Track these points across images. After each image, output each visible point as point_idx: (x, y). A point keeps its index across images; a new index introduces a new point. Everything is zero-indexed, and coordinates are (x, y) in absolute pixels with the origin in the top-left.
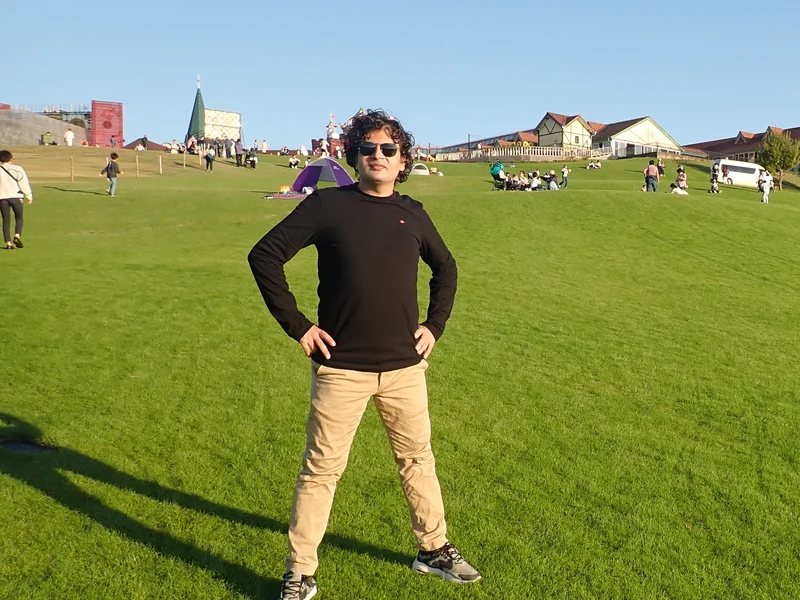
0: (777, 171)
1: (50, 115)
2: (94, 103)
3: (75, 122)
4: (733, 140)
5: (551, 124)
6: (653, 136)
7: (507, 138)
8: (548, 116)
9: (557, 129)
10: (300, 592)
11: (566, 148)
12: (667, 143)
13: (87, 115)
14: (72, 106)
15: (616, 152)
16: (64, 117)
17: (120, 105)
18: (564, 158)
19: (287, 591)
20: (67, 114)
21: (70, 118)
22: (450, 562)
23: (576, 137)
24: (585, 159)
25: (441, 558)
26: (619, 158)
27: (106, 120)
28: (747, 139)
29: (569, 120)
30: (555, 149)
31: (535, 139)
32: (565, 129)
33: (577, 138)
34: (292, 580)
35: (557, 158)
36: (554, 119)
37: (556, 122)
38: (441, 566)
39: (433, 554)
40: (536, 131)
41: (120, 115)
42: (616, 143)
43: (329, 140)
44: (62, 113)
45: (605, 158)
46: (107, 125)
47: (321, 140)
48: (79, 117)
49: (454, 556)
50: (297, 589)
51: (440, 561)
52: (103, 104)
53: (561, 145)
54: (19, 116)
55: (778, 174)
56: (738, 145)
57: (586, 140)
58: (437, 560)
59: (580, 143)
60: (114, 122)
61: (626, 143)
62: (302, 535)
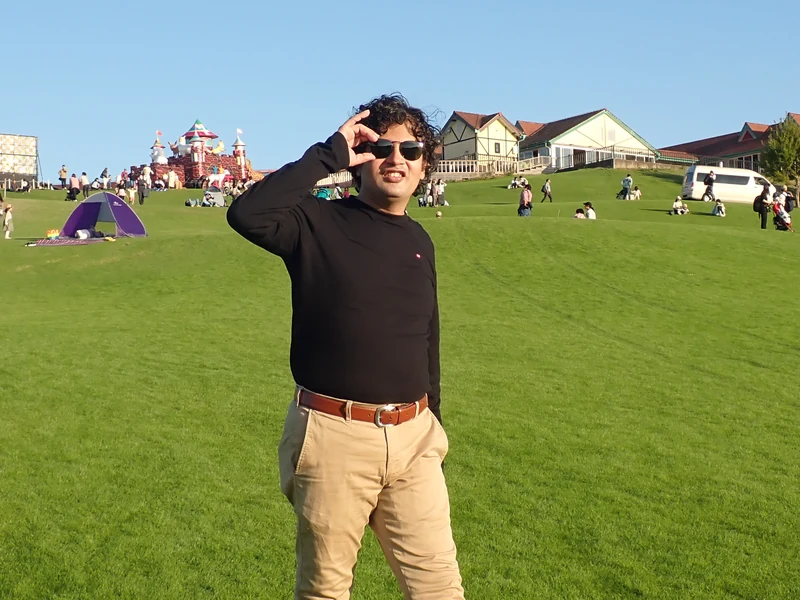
0: (792, 178)
4: (736, 136)
5: (458, 127)
6: (612, 135)
8: (456, 117)
9: (468, 134)
11: (482, 161)
12: (636, 147)
15: (558, 161)
18: (478, 175)
23: (496, 144)
24: (509, 175)
26: (559, 171)
28: (756, 133)
29: (485, 120)
30: (466, 163)
32: (480, 133)
33: (497, 146)
35: (467, 175)
36: (463, 121)
37: (467, 125)
42: (558, 150)
43: (153, 166)
45: (538, 171)
47: (143, 166)
53: (474, 156)
55: (793, 182)
56: (743, 143)
57: (511, 147)
59: (503, 152)
61: (572, 148)
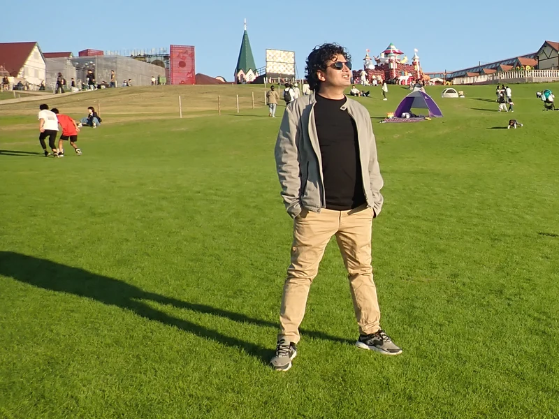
1: (135, 57)
2: (172, 47)
3: (156, 63)
5: (548, 50)
7: (507, 63)
8: (546, 44)
9: (554, 54)
10: (289, 352)
13: (166, 57)
14: (153, 50)
16: (147, 59)
17: (192, 48)
19: (280, 351)
20: (149, 56)
21: (153, 59)
22: (382, 340)
25: (375, 338)
27: (181, 60)
30: (553, 71)
31: (535, 62)
34: (283, 344)
35: (555, 79)
36: (551, 47)
37: (553, 49)
38: (375, 344)
39: (371, 336)
40: (536, 56)
41: (192, 55)
43: (366, 70)
44: (145, 56)
46: (182, 64)
48: (159, 59)
49: (384, 337)
50: (288, 350)
51: (375, 341)
52: (179, 47)
53: (558, 68)
54: (114, 59)
58: (373, 339)
60: (188, 61)
62: (288, 319)
